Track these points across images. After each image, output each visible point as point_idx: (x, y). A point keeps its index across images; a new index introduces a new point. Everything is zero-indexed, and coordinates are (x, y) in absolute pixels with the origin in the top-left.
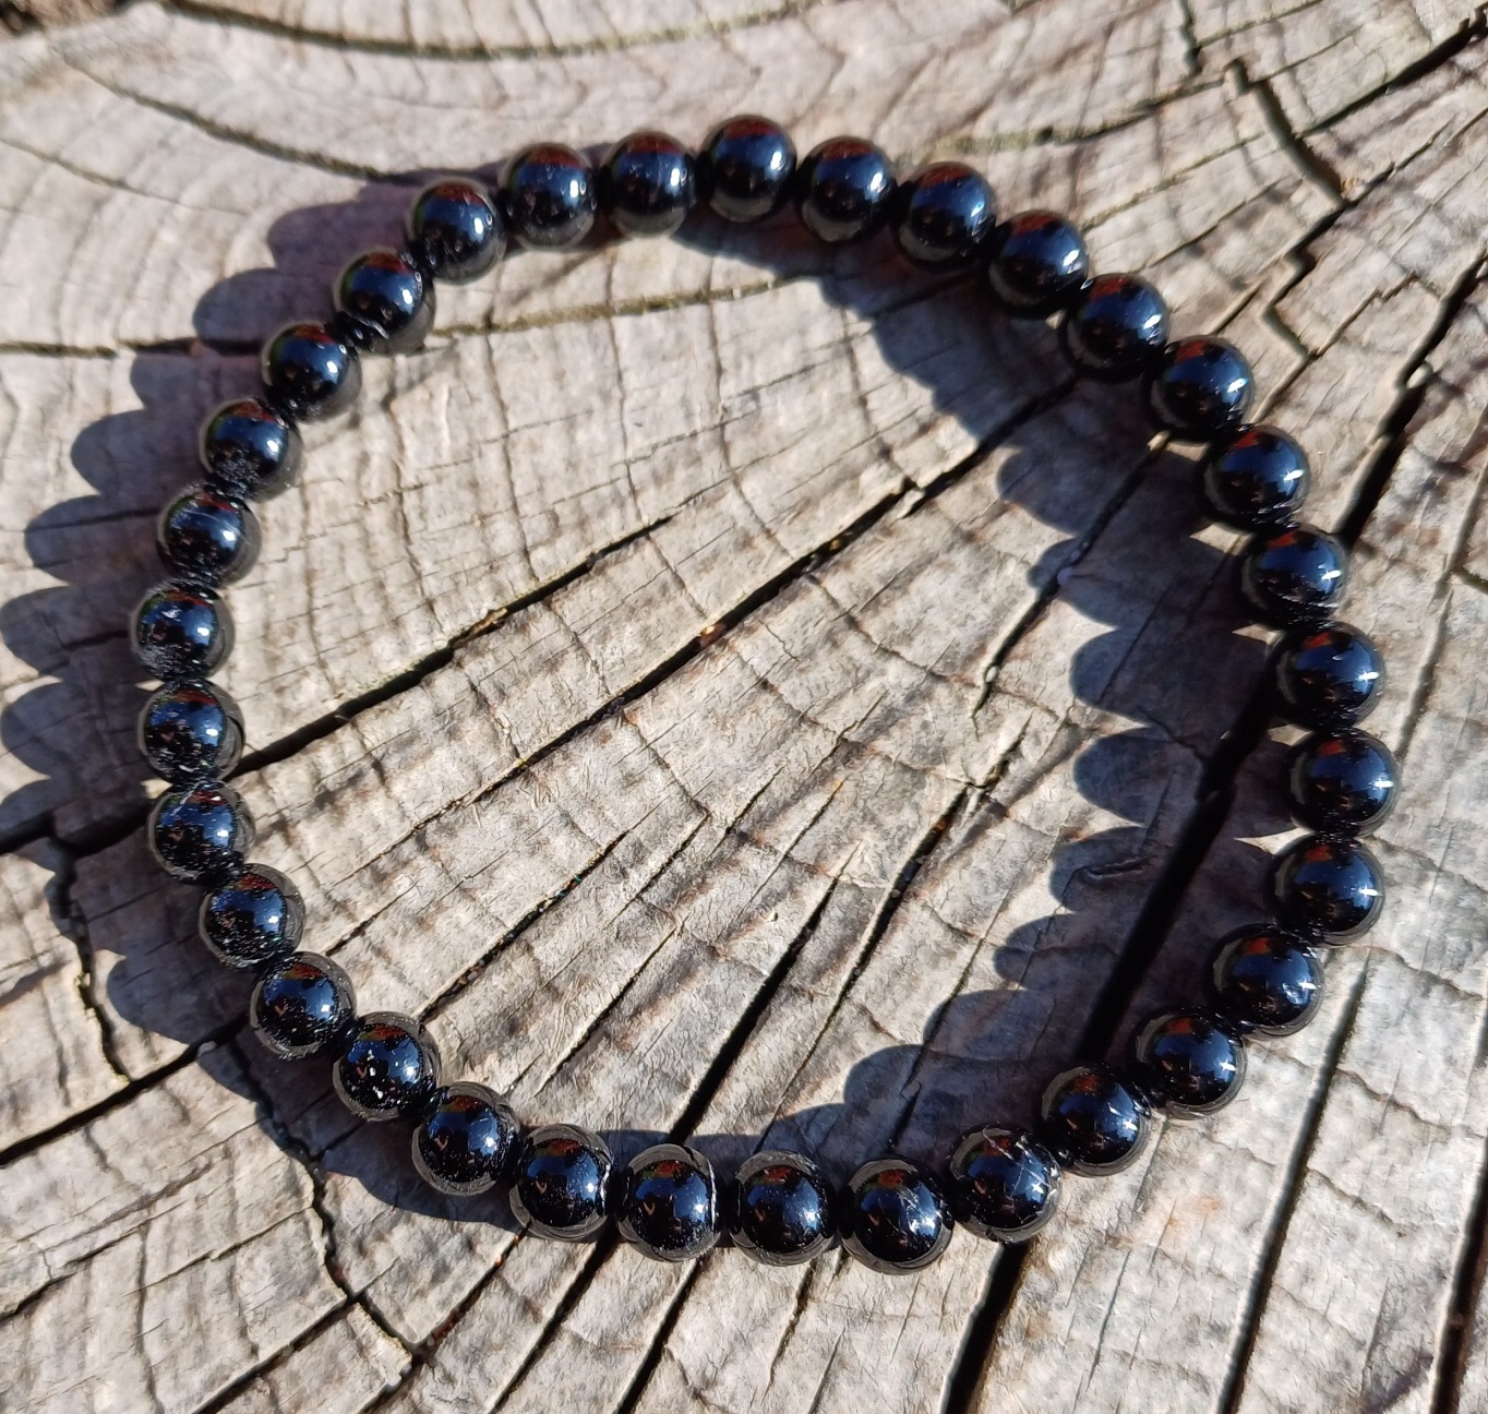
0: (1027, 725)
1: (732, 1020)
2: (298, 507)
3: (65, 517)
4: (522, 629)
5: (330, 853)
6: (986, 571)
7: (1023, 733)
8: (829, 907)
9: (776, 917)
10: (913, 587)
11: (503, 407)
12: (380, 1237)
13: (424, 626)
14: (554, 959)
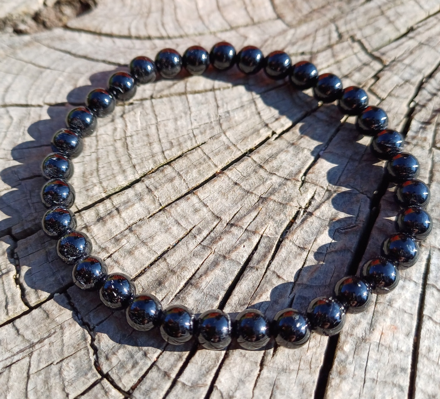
0: (316, 191)
1: (232, 278)
2: (95, 142)
3: (24, 146)
4: (163, 171)
5: (101, 234)
6: (299, 153)
7: (315, 193)
8: (261, 243)
9: (244, 246)
10: (278, 157)
11: (156, 116)
12: (114, 354)
13: (132, 172)
14: (173, 262)
